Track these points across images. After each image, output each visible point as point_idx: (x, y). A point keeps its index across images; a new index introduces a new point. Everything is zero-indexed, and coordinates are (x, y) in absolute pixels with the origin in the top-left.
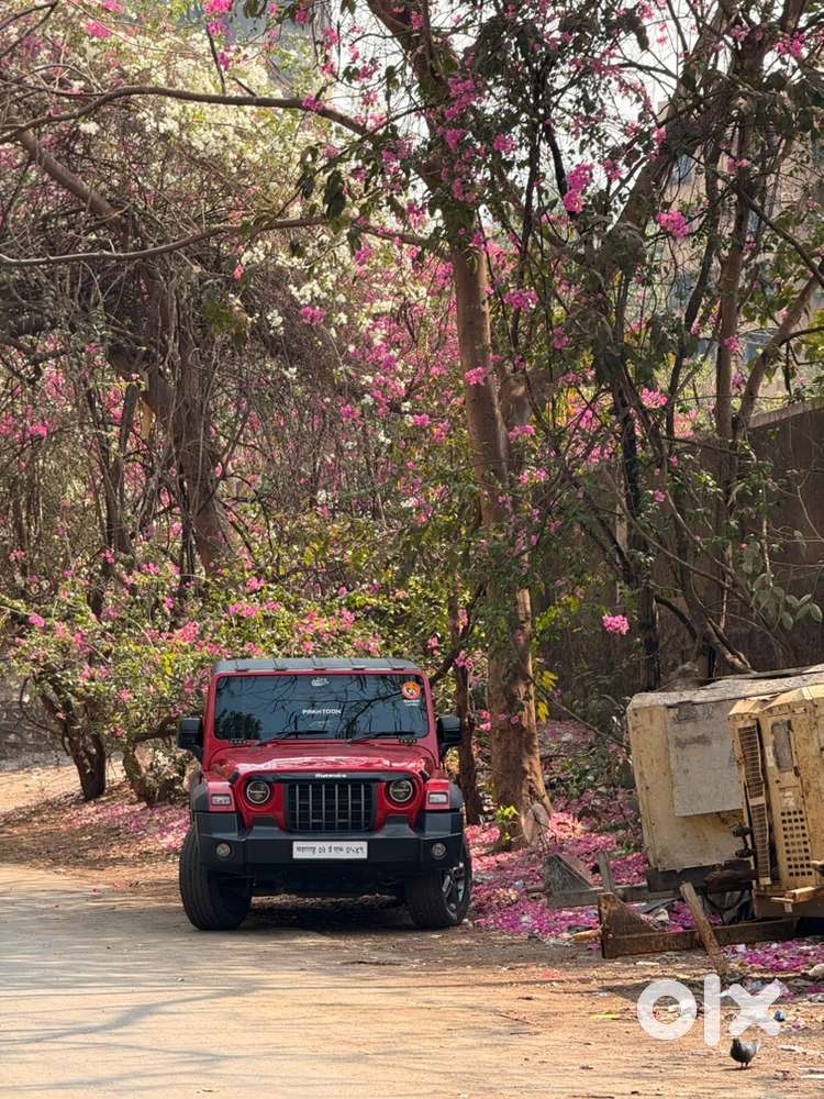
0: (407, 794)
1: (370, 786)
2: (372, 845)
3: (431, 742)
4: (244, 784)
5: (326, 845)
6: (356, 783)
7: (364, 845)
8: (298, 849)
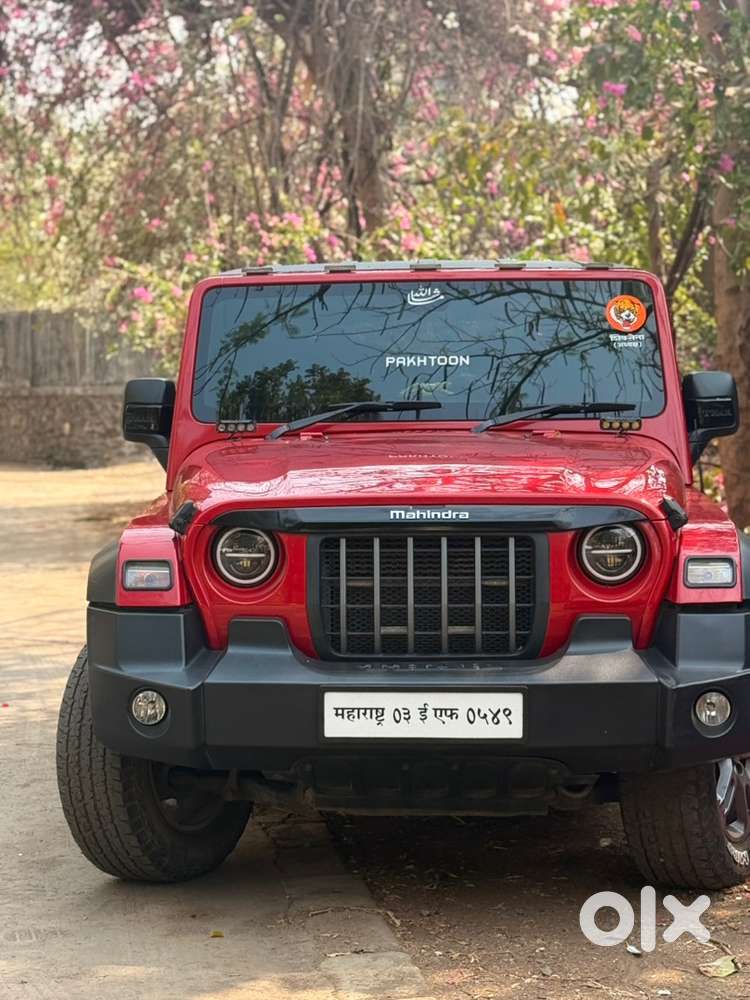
0: (626, 560)
1: (530, 543)
2: (535, 698)
3: (670, 426)
4: (209, 531)
5: (413, 701)
6: (494, 534)
7: (515, 702)
8: (339, 712)
